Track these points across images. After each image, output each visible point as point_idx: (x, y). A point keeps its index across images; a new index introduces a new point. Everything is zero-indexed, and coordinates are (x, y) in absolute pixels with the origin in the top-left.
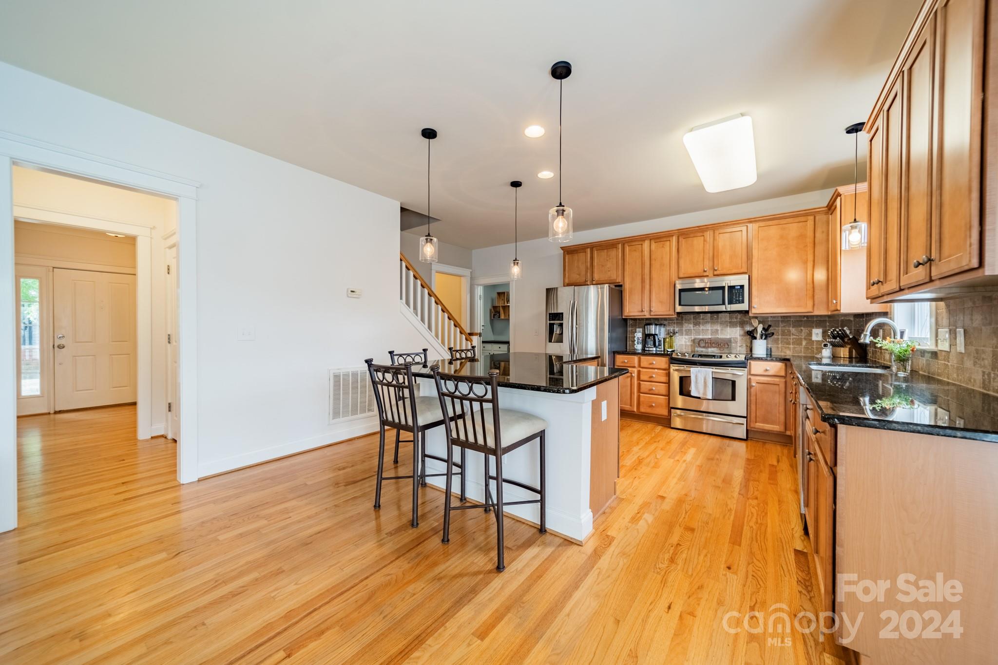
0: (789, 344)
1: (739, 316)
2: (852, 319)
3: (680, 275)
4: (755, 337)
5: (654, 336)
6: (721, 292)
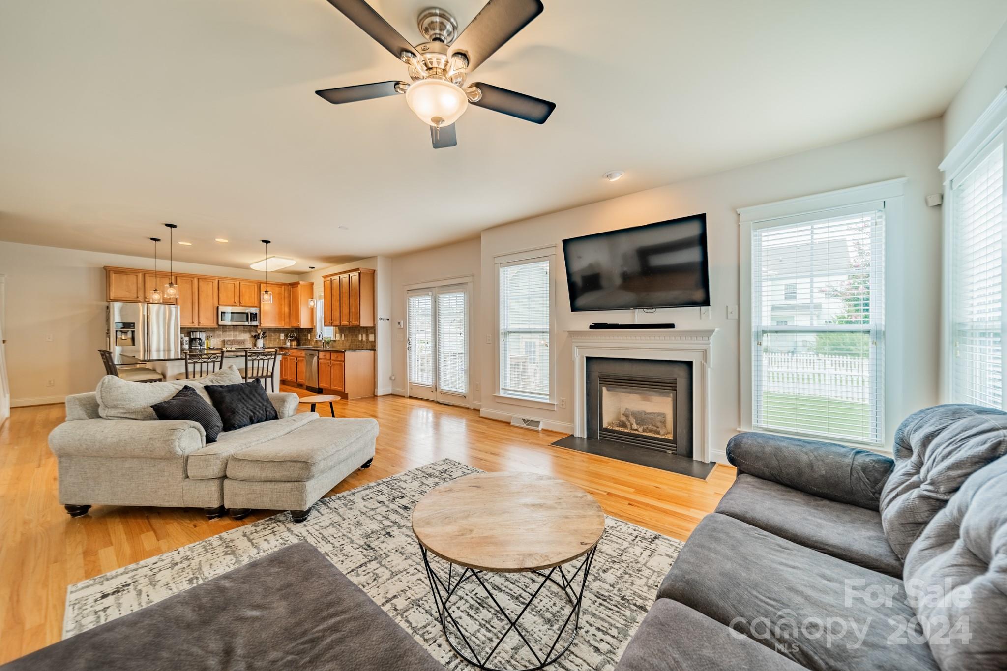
0: (271, 341)
3: (220, 303)
4: (259, 338)
5: (200, 339)
6: (245, 315)
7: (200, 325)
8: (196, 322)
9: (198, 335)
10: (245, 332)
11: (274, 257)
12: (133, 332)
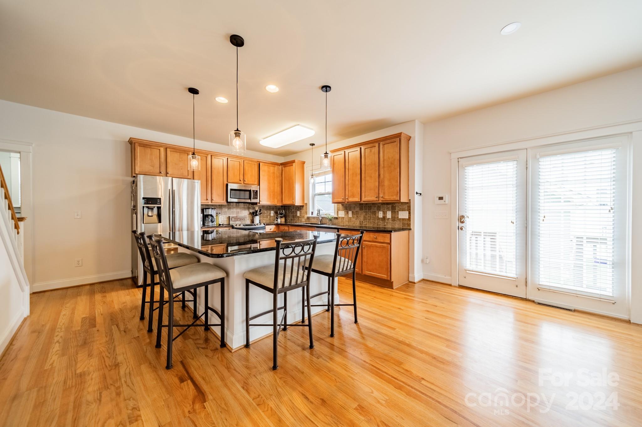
0: (264, 218)
1: (247, 205)
2: (280, 207)
3: (228, 181)
4: (256, 215)
5: (211, 215)
6: (248, 193)
7: (213, 201)
8: (209, 198)
9: (210, 212)
10: (244, 209)
11: (298, 125)
12: (159, 208)
